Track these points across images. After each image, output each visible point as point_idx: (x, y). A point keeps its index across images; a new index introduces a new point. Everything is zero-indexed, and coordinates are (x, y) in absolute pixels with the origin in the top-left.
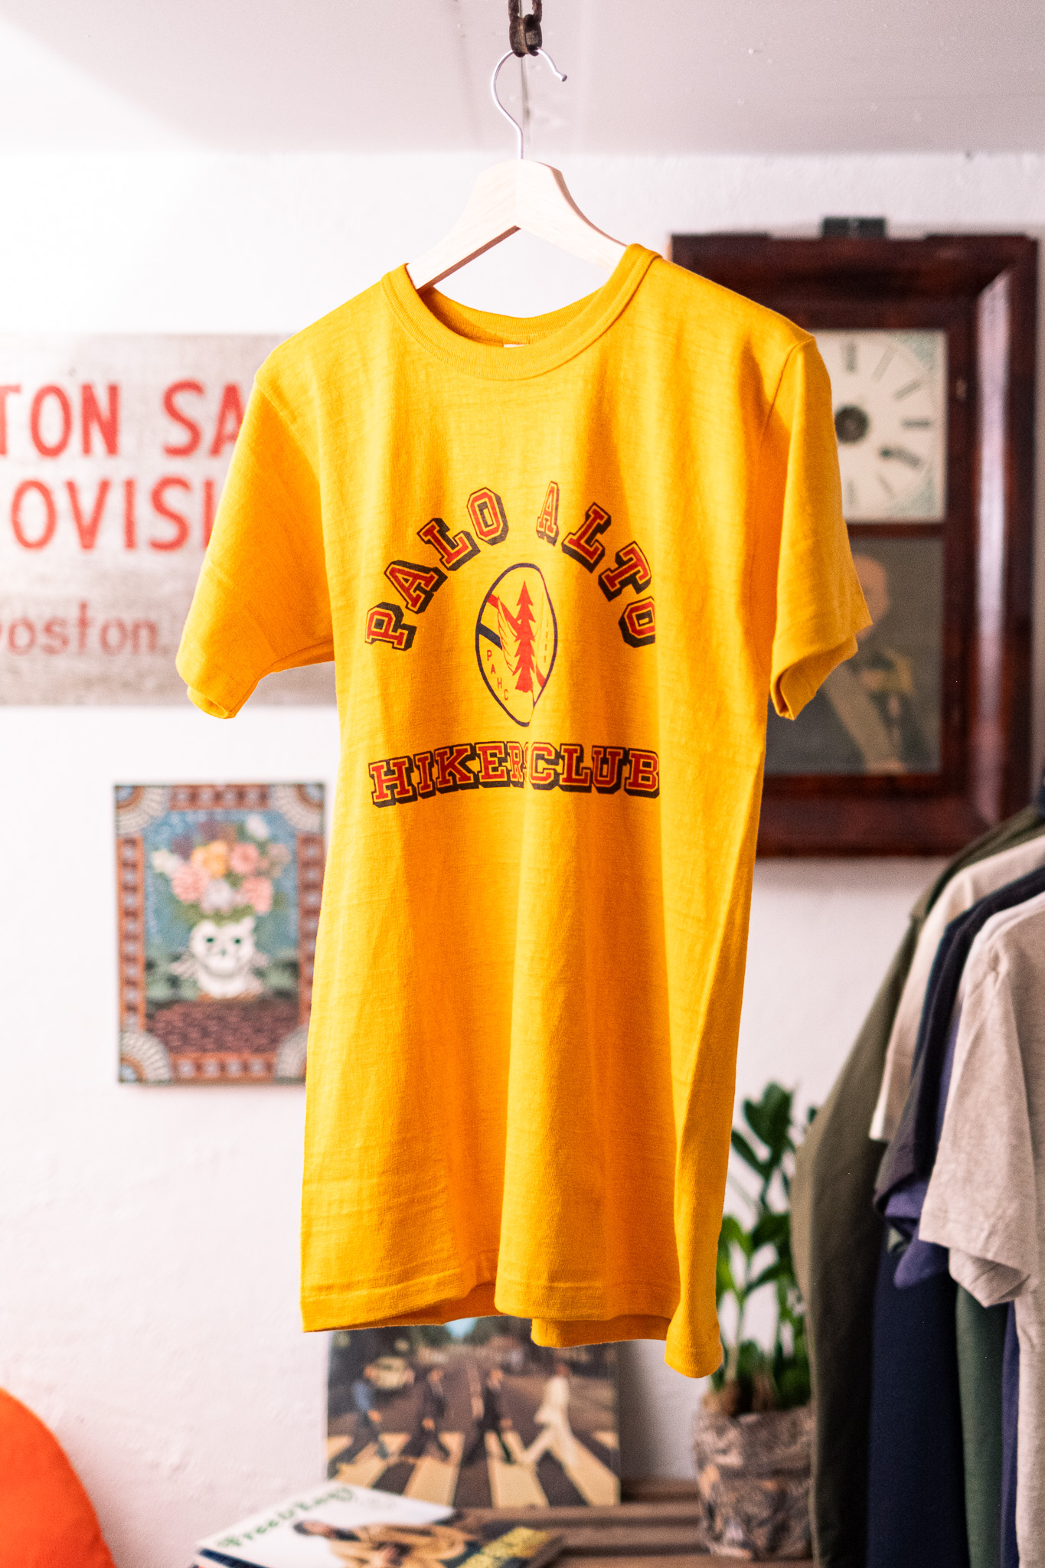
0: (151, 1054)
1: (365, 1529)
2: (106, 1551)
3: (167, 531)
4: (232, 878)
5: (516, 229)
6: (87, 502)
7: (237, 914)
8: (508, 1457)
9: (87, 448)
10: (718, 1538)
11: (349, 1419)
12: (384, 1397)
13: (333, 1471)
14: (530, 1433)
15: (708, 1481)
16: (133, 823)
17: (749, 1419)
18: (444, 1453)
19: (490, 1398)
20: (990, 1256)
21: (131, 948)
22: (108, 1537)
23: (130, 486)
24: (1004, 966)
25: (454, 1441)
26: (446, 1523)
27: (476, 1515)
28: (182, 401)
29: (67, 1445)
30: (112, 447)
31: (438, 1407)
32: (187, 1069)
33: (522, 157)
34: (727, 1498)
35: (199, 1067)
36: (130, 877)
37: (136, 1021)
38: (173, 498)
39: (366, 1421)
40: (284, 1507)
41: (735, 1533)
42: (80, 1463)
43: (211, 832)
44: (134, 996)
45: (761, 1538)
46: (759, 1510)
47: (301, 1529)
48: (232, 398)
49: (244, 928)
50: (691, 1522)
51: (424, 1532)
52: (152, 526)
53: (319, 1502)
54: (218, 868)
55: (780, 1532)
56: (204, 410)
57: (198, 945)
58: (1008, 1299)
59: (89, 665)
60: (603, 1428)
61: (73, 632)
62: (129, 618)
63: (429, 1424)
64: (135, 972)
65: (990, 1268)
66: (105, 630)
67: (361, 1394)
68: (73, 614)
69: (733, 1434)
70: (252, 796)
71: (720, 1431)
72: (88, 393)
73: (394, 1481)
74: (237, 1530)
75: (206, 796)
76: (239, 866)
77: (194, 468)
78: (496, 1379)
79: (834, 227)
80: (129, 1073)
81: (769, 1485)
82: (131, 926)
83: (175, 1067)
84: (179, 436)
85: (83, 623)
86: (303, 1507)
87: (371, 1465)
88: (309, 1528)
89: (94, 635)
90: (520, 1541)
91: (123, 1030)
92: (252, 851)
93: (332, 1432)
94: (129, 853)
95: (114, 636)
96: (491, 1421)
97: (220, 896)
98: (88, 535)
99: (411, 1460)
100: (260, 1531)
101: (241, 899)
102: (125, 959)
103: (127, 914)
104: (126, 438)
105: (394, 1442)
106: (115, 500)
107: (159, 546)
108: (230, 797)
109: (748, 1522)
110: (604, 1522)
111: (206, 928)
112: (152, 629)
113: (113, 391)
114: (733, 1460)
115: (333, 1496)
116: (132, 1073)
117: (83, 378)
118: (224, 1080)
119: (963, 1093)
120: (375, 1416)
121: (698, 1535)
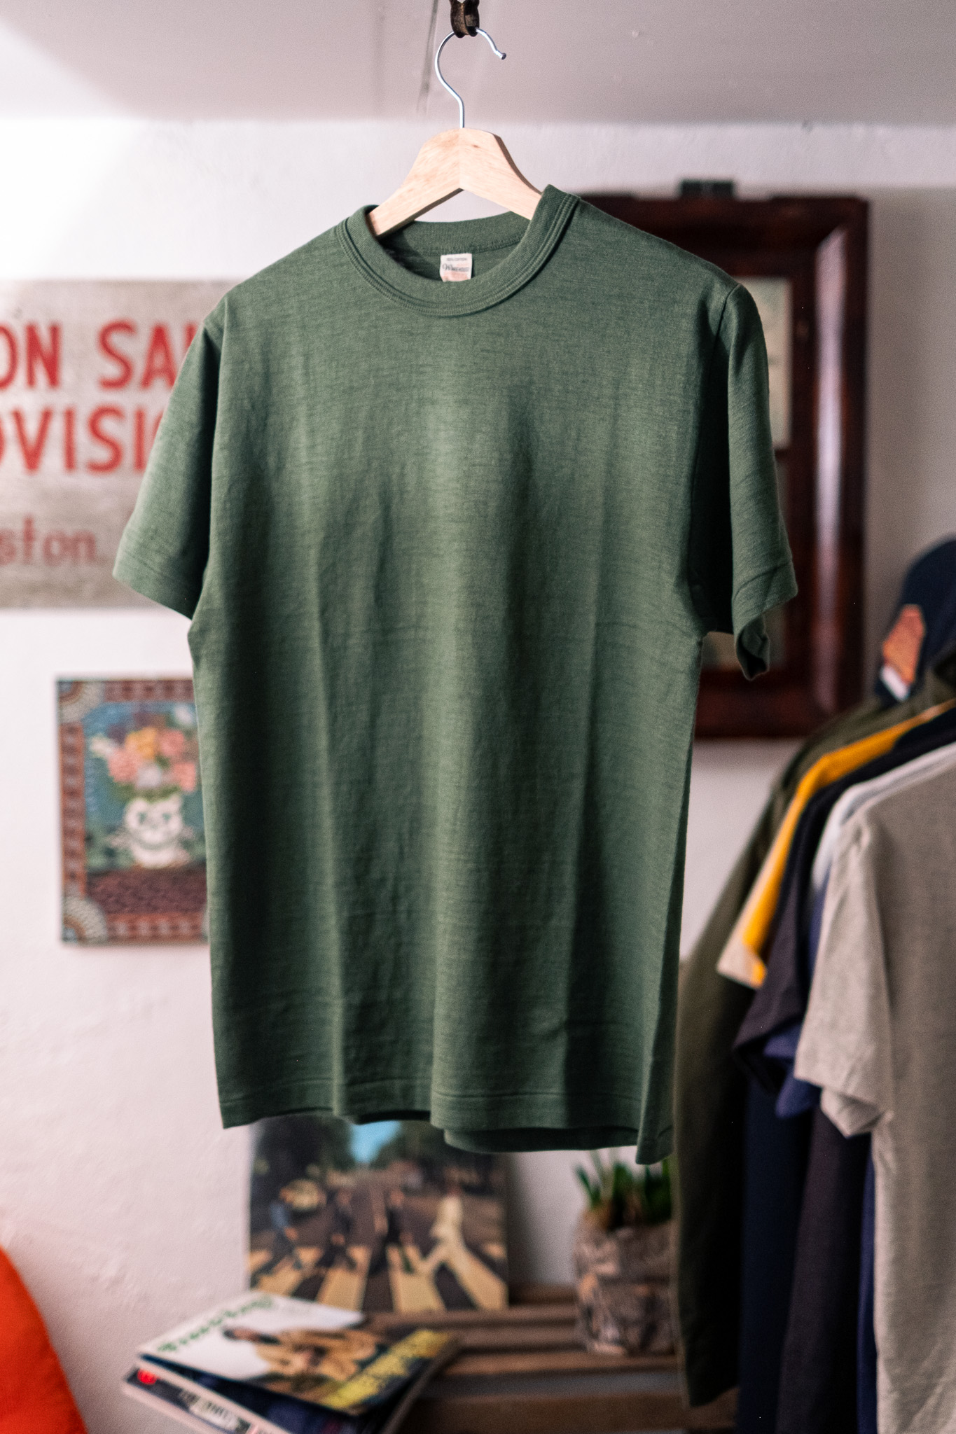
0: (90, 917)
1: (287, 1334)
2: (54, 1356)
3: (102, 454)
4: (162, 761)
5: (459, 191)
6: (32, 428)
7: (165, 792)
8: (408, 1268)
9: (31, 381)
10: (595, 1336)
11: (268, 1237)
12: (298, 1217)
13: (254, 1281)
14: (427, 1246)
15: (587, 1288)
16: (74, 712)
17: (624, 1233)
18: (351, 1265)
19: (393, 1217)
20: (850, 1091)
21: (74, 824)
22: (56, 1343)
23: (69, 416)
24: (866, 839)
25: (360, 1255)
26: (358, 1327)
27: (383, 1320)
28: (117, 340)
29: (18, 1262)
30: (53, 379)
31: (346, 1224)
32: (122, 928)
33: (463, 127)
34: (604, 1302)
35: (133, 928)
36: (71, 761)
37: (77, 888)
38: (109, 426)
39: (282, 1239)
40: (212, 1314)
41: (610, 1332)
42: (29, 1278)
43: (143, 720)
44: (76, 866)
45: (634, 1336)
46: (632, 1311)
47: (230, 1334)
48: (160, 337)
49: (172, 805)
50: (569, 1323)
51: (338, 1335)
52: (89, 450)
53: (244, 1310)
54: (148, 751)
55: (650, 1331)
56: (135, 348)
57: (131, 819)
58: (867, 1130)
59: (34, 574)
60: (491, 1240)
61: (19, 544)
62: (70, 530)
63: (339, 1239)
64: (76, 844)
65: (851, 1103)
66: (48, 543)
67: (278, 1214)
68: (18, 527)
69: (610, 1247)
70: (179, 690)
71: (598, 1243)
72: (32, 332)
73: (308, 1290)
74: (173, 1336)
75: (138, 691)
76: (168, 749)
77: (127, 399)
78: (398, 1200)
79: (690, 189)
80: (70, 934)
81: (641, 1290)
82: (73, 804)
83: (111, 929)
84: (112, 370)
85: (29, 536)
86: (230, 1314)
87: (288, 1277)
88: (237, 1333)
89: (38, 547)
90: (423, 1343)
91: (66, 895)
92: (179, 737)
93: (254, 1246)
94: (70, 740)
95: (56, 548)
96: (393, 1236)
97: (151, 776)
98: (32, 457)
99: (323, 1271)
100: (194, 1336)
101: (169, 778)
102: (67, 833)
103: (68, 793)
104: (67, 373)
105: (308, 1256)
106: (57, 427)
107: (96, 468)
108: (159, 691)
109: (623, 1323)
110: (493, 1324)
111: (138, 806)
112: (91, 541)
113: (55, 331)
114: (609, 1268)
115: (255, 1305)
116: (73, 933)
117: (28, 317)
118: (155, 939)
119: (831, 949)
120: (291, 1233)
121: (577, 1334)
